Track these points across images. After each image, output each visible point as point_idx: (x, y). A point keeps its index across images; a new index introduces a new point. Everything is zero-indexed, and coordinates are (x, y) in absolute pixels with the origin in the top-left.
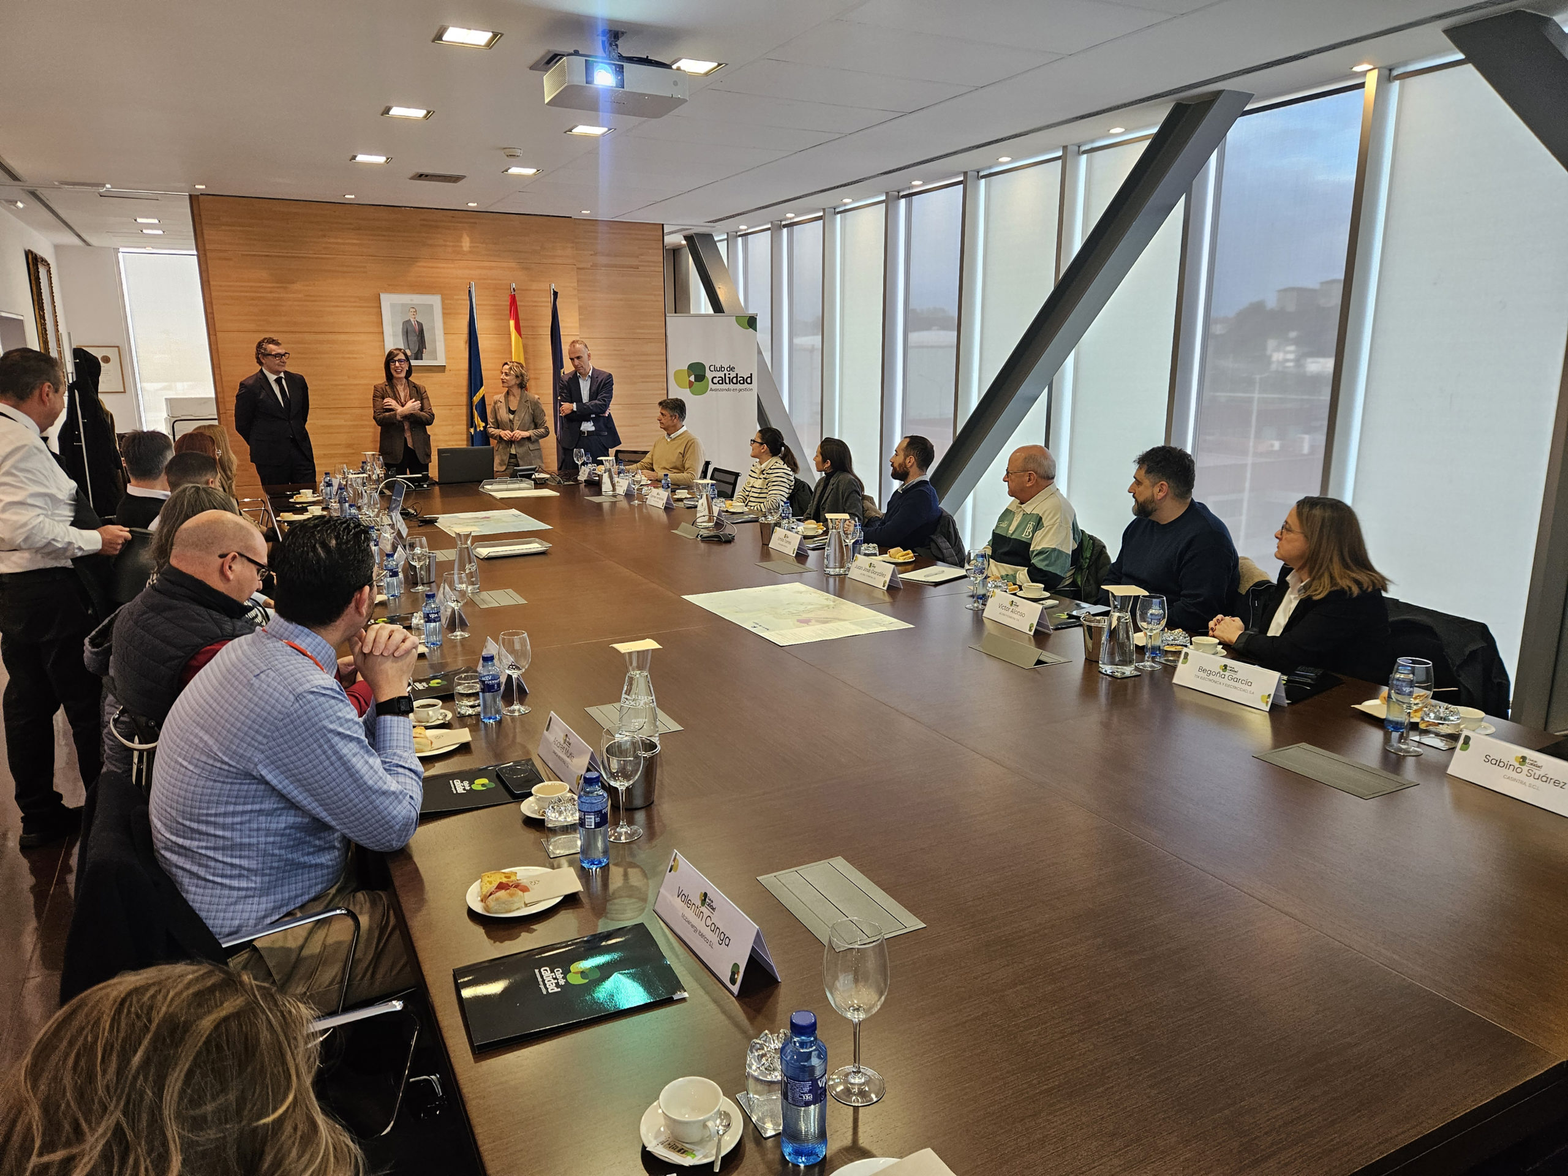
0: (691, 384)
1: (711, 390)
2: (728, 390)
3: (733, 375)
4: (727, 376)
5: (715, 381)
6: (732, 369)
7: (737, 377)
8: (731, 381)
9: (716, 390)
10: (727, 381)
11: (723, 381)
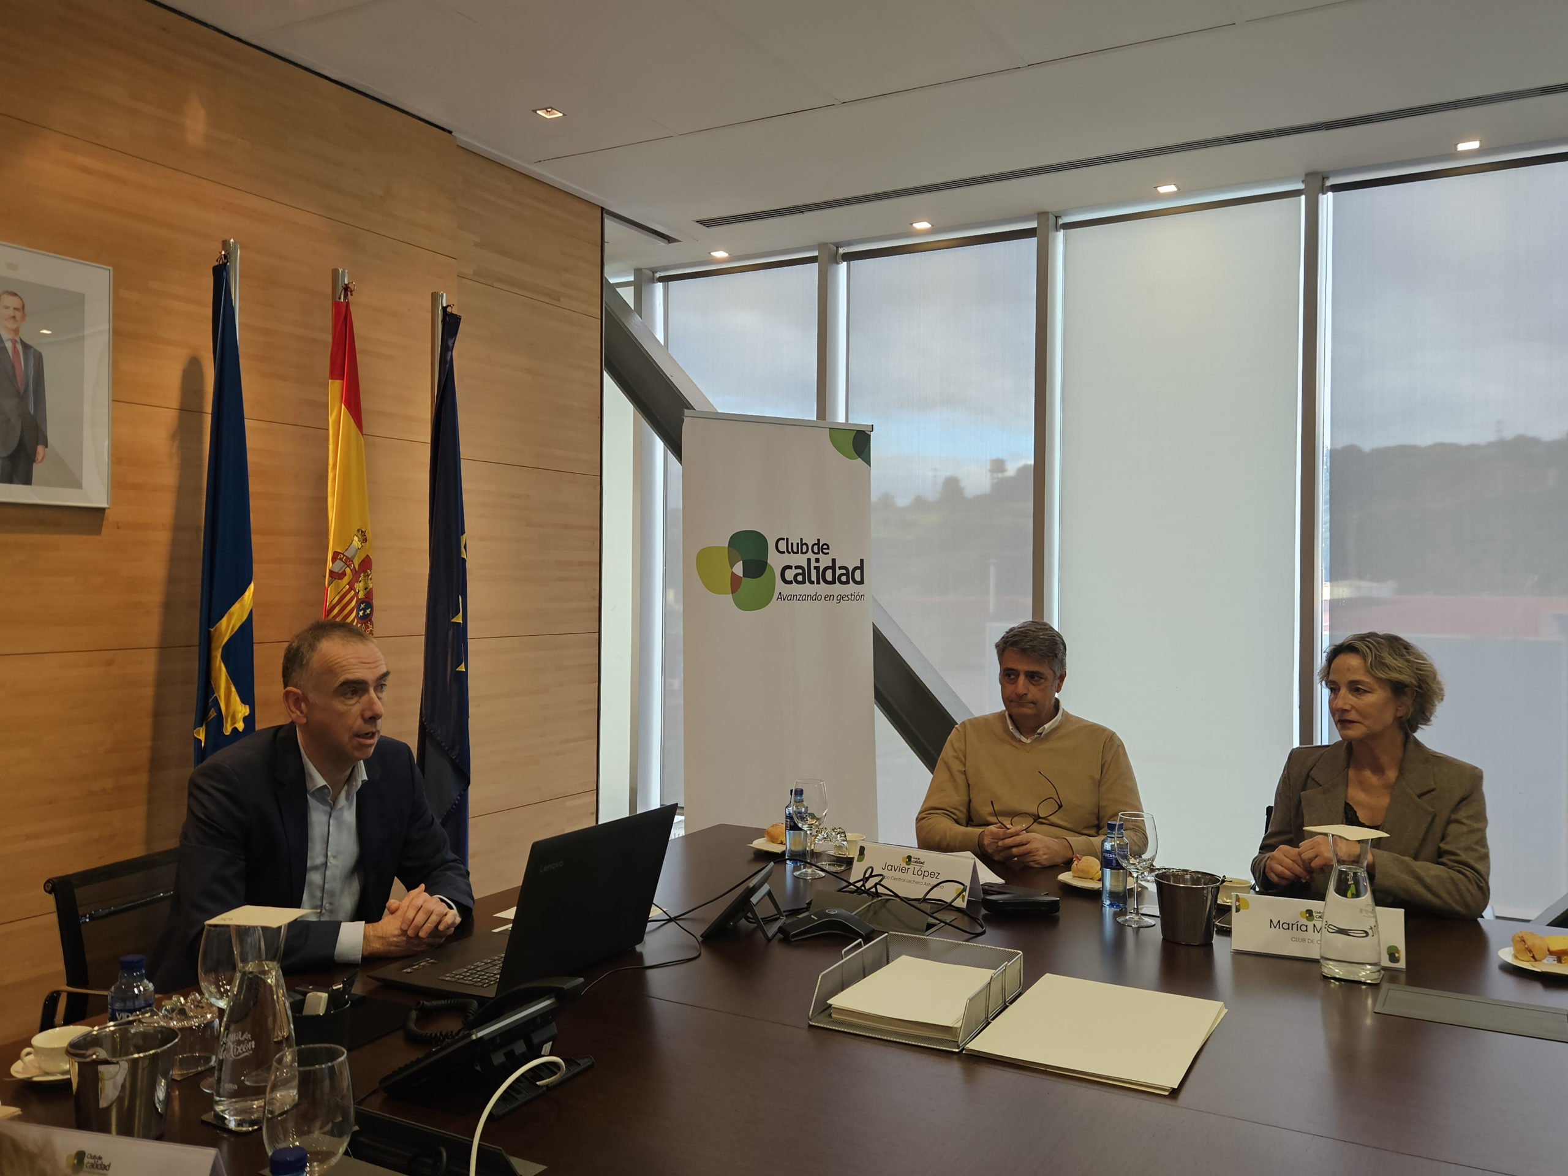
0: (735, 582)
1: (781, 597)
2: (816, 597)
3: (825, 561)
4: (813, 564)
5: (789, 575)
6: (822, 548)
7: (833, 568)
8: (821, 577)
9: (790, 597)
10: (814, 578)
11: (804, 576)
